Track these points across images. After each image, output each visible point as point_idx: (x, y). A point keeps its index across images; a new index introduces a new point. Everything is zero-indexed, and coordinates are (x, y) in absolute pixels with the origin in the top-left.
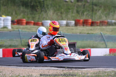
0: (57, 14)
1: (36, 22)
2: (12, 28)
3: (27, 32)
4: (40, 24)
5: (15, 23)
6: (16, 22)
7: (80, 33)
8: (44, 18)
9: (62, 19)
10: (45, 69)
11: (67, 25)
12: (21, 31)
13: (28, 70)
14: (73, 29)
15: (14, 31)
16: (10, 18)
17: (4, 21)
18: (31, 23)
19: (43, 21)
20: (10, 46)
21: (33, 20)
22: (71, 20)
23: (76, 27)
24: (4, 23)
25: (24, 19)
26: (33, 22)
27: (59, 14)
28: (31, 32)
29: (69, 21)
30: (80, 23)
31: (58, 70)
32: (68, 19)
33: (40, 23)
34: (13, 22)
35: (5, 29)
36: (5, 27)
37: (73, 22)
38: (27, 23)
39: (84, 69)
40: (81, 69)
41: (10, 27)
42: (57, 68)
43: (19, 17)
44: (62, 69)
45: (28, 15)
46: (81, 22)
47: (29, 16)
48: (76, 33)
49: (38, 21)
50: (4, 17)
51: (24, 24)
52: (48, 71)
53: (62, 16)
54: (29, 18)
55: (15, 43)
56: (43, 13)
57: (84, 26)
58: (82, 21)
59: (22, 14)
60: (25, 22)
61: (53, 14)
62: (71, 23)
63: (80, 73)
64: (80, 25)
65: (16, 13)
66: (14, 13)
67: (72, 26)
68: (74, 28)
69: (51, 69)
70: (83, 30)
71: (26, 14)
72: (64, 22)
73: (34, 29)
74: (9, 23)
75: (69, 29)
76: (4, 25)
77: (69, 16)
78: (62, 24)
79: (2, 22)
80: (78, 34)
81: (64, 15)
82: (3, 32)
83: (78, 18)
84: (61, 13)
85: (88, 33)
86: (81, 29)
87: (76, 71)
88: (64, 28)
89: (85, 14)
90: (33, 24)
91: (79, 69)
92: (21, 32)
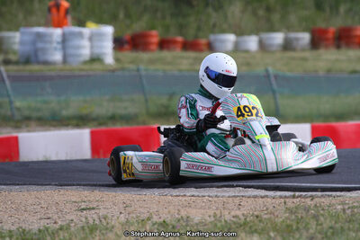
0: (254, 13)
1: (190, 38)
2: (117, 60)
3: (160, 73)
4: (204, 48)
5: (126, 46)
6: (128, 42)
7: (329, 71)
8: (214, 26)
9: (272, 29)
10: (227, 195)
11: (288, 46)
12: (146, 70)
13: (176, 199)
14: (305, 59)
15: (123, 69)
16: (109, 30)
17: (91, 39)
18: (174, 42)
19: (212, 37)
20: (113, 118)
21: (181, 35)
22: (297, 31)
23: (315, 53)
24: (92, 47)
25: (154, 32)
26: (180, 39)
27: (261, 13)
28: (176, 73)
29: (292, 35)
30: (327, 39)
31: (267, 196)
32: (289, 28)
33: (203, 41)
34: (119, 43)
35: (96, 66)
36: (95, 59)
37: (305, 37)
38: (164, 44)
39: (348, 194)
40: (338, 193)
41: (109, 59)
42: (263, 192)
43: (138, 27)
44: (279, 193)
45: (164, 18)
46: (330, 35)
47: (168, 21)
48: (316, 71)
49: (196, 37)
50: (91, 28)
51: (154, 47)
52: (237, 201)
53: (268, 20)
54: (167, 28)
55: (126, 108)
56: (210, 10)
57: (338, 47)
58: (334, 33)
59: (146, 18)
60: (155, 40)
61: (243, 12)
62: (297, 39)
63: (339, 207)
64: (327, 47)
65: (128, 16)
66: (121, 15)
67: (303, 50)
68: (308, 54)
69: (246, 194)
70: (337, 60)
71: (159, 15)
72: (278, 38)
73: (185, 62)
74: (108, 46)
75: (293, 59)
76: (92, 53)
77: (293, 18)
78: (271, 45)
79: (86, 43)
80: (321, 73)
81: (276, 17)
82: (89, 76)
83: (321, 25)
84: (269, 9)
85: (354, 72)
86: (330, 58)
87: (323, 200)
88: (279, 55)
89: (342, 9)
90: (180, 45)
91: (334, 193)
92: (143, 73)
